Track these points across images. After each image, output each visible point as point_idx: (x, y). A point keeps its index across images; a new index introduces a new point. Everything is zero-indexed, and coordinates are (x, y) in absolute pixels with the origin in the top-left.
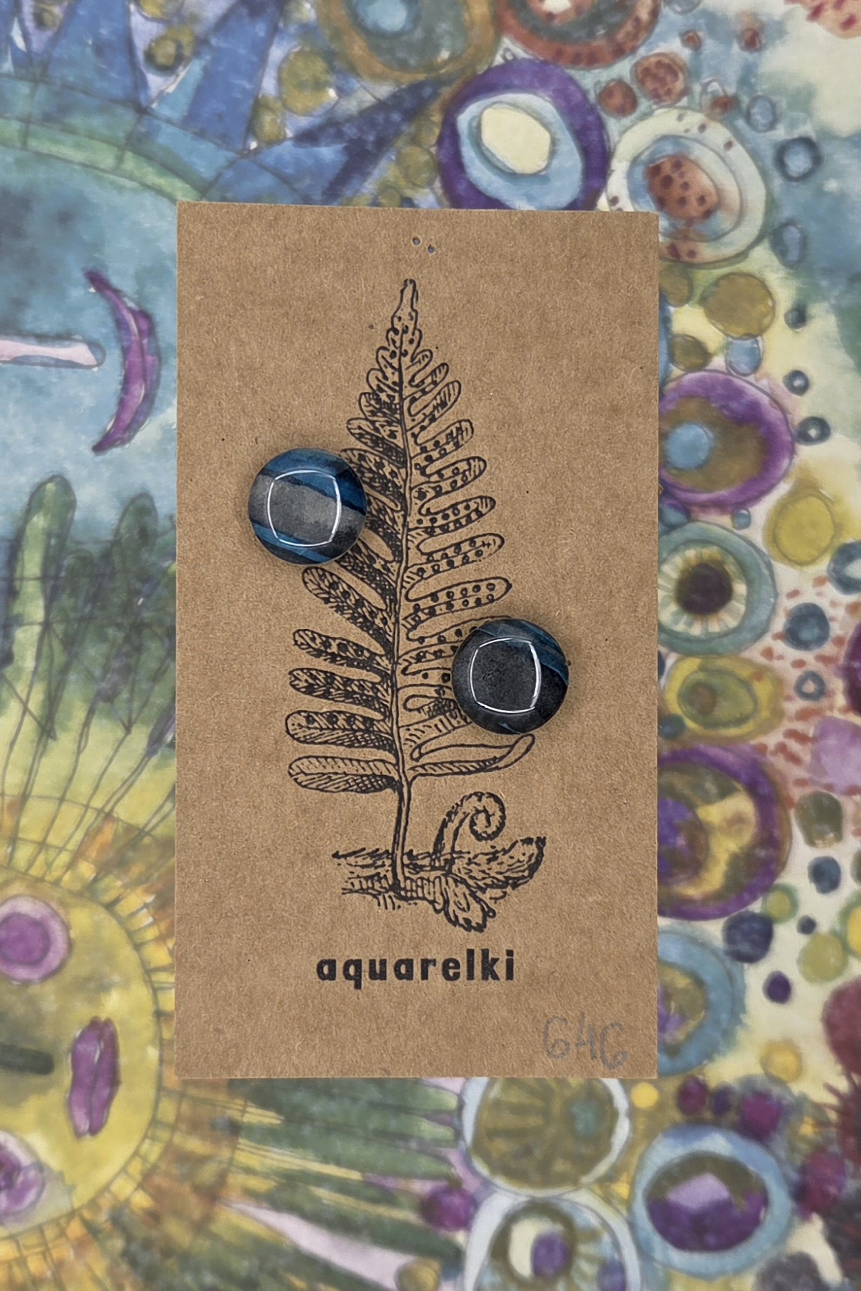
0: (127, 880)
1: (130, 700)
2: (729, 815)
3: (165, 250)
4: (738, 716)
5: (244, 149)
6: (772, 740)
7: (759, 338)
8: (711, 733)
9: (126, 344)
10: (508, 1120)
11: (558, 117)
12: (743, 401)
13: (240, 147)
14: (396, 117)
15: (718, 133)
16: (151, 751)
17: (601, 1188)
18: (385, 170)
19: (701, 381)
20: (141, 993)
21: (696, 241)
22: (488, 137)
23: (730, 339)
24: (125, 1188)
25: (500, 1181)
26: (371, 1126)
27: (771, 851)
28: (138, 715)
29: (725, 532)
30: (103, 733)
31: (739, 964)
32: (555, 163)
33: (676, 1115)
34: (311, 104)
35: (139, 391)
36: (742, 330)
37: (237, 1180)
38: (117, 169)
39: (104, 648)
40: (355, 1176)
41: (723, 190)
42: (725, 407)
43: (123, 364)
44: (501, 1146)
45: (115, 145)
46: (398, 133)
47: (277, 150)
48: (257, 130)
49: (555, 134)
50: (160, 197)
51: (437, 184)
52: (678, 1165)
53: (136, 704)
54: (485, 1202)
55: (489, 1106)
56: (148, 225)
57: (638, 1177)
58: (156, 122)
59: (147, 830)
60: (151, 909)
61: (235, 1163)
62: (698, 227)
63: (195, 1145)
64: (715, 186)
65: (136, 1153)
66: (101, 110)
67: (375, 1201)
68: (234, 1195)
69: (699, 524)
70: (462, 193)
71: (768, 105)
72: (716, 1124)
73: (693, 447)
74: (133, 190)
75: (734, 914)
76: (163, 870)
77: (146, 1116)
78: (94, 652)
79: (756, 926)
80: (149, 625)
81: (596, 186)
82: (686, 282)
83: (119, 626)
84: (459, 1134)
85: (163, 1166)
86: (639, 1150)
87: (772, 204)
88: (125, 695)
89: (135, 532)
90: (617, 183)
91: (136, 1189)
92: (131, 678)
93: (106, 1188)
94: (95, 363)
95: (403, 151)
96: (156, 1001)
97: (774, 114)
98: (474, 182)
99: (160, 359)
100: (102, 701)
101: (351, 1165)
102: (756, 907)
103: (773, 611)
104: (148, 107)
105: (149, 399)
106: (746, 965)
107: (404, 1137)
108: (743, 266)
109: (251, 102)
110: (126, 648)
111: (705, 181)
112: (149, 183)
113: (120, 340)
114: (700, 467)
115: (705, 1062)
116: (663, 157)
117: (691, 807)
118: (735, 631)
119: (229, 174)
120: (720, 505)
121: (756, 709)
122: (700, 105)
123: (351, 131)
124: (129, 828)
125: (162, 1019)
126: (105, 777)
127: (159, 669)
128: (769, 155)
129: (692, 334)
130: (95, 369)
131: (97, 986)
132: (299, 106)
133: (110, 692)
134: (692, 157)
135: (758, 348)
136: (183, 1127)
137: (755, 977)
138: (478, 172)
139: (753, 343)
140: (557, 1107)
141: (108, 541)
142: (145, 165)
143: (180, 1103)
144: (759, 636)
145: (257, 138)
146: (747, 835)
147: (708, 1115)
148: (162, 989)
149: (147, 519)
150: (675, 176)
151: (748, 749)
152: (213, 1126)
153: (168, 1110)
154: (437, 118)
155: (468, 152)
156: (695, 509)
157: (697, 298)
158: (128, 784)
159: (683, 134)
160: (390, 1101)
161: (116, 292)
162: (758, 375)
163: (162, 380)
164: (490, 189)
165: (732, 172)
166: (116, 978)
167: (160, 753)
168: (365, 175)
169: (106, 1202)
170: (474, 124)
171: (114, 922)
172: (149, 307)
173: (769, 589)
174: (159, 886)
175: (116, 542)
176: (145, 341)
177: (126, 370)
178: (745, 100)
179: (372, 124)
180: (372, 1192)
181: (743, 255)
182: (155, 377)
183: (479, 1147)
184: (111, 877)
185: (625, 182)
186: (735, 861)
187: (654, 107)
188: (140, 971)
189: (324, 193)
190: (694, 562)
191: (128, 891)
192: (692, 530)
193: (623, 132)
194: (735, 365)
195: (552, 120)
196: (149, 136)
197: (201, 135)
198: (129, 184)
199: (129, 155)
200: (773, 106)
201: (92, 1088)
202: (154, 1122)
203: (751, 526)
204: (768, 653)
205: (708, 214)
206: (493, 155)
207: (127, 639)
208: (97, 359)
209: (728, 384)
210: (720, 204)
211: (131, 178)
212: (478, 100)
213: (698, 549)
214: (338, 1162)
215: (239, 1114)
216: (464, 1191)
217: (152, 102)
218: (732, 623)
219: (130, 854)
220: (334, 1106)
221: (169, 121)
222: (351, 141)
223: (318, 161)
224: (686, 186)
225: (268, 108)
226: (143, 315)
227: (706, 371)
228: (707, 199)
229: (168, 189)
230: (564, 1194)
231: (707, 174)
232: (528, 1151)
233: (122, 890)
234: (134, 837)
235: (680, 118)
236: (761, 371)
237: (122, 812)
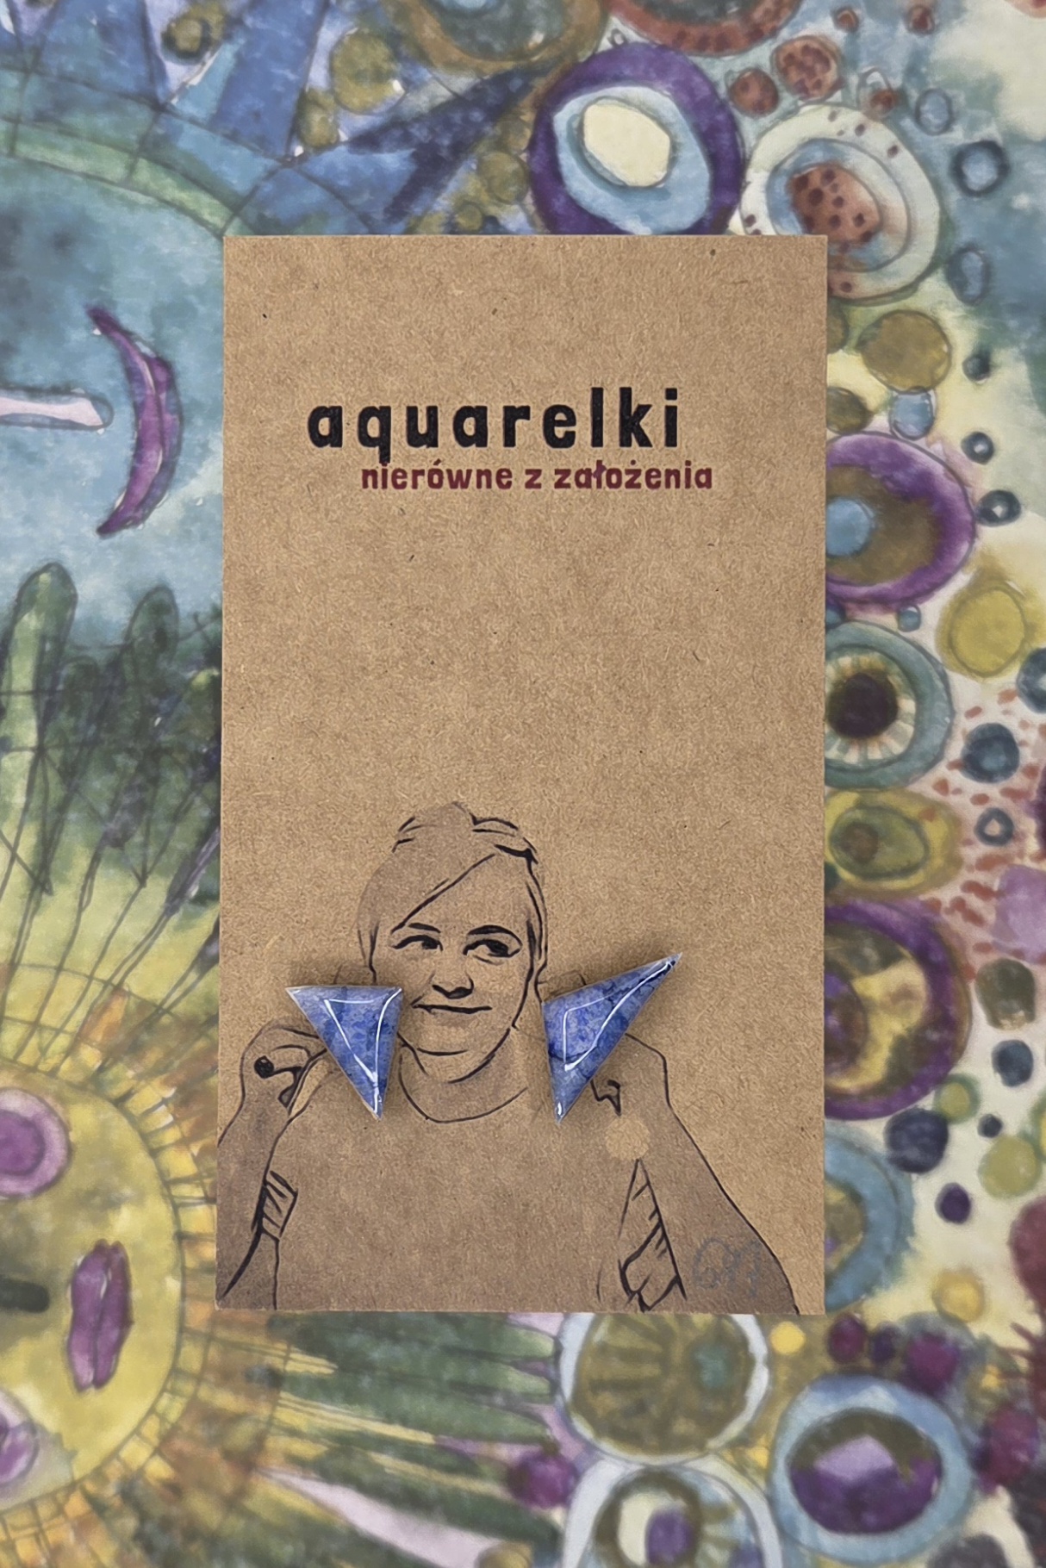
0: (140, 1069)
1: (145, 845)
2: (893, 988)
3: (188, 281)
4: (905, 864)
5: (287, 156)
6: (947, 894)
7: (931, 392)
8: (872, 885)
9: (139, 399)
10: (618, 1369)
11: (680, 116)
12: (913, 471)
13: (282, 153)
14: (477, 116)
15: (880, 136)
16: (171, 907)
17: (733, 1454)
18: (464, 181)
19: (858, 446)
20: (159, 1210)
21: (851, 271)
22: (592, 141)
23: (895, 394)
24: (138, 1454)
25: (606, 1445)
26: (446, 1376)
27: (946, 1032)
28: (155, 864)
29: (889, 635)
30: (111, 886)
31: (906, 1174)
32: (676, 172)
33: (827, 1363)
34: (370, 99)
35: (156, 458)
36: (910, 383)
37: (278, 1443)
38: (128, 182)
39: (112, 780)
40: (426, 1438)
41: (885, 207)
42: (890, 478)
43: (136, 425)
44: (608, 1402)
45: (125, 150)
46: (479, 137)
47: (328, 156)
48: (304, 132)
49: (676, 136)
50: (182, 216)
51: (529, 199)
52: (828, 1425)
53: (152, 850)
54: (589, 1472)
55: (593, 1352)
56: (166, 251)
57: (779, 1440)
58: (177, 122)
59: (166, 1006)
60: (171, 1105)
61: (276, 1422)
62: (855, 253)
63: (226, 1400)
64: (876, 202)
65: (152, 1411)
66: (107, 107)
67: (450, 1470)
68: (274, 1463)
69: (857, 625)
70: (560, 211)
71: (943, 101)
72: (877, 1375)
73: (849, 529)
74: (149, 207)
75: (899, 1112)
76: (185, 1057)
77: (165, 1363)
78: (99, 784)
79: (927, 1126)
80: (168, 751)
81: (728, 201)
82: (839, 321)
83: (131, 752)
84: (555, 1386)
85: (186, 1427)
86: (782, 1405)
87: (947, 225)
88: (138, 839)
89: (151, 634)
90: (754, 199)
91: (152, 1455)
92: (145, 817)
93: (114, 1454)
94: (101, 423)
95: (486, 158)
96: (177, 1220)
97: (950, 112)
98: (574, 197)
99: (181, 419)
100: (109, 846)
101: (421, 1426)
102: (927, 1103)
103: (949, 733)
104: (166, 103)
105: (168, 468)
106: (914, 1176)
107: (487, 1390)
108: (912, 302)
109: (295, 97)
110: (140, 780)
111: (864, 196)
112: (168, 198)
113: (131, 394)
114: (857, 554)
115: (863, 1297)
116: (811, 166)
117: (846, 978)
118: (901, 758)
119: (268, 188)
120: (882, 601)
121: (927, 856)
122: (858, 101)
123: (420, 133)
124: (143, 1004)
125: (185, 1242)
126: (113, 940)
127: (181, 805)
128: (943, 164)
129: (848, 388)
130: (101, 431)
131: (104, 1201)
132: (356, 101)
133: (119, 836)
134: (848, 166)
135: (931, 405)
136: (211, 1377)
137: (926, 1191)
138: (580, 185)
139: (923, 398)
140: (678, 1353)
141: (118, 646)
142: (163, 175)
143: (206, 1348)
144: (931, 765)
145: (303, 141)
146: (916, 1014)
147: (866, 1363)
148: (184, 1205)
149: (166, 618)
150: (826, 189)
151: (916, 905)
152: (249, 1376)
153: (192, 1357)
154: (528, 117)
155: (567, 159)
156: (850, 605)
157: (853, 342)
158: (142, 949)
159: (835, 137)
160: (471, 1346)
161: (127, 334)
162: (930, 438)
163: (184, 445)
164: (594, 205)
165: (898, 185)
166: (127, 1191)
167: (181, 910)
168: (438, 188)
169: (114, 1472)
170: (575, 124)
171: (125, 1122)
172: (168, 354)
173: (944, 705)
174: (181, 1077)
175: (127, 648)
176: (163, 396)
177: (139, 432)
178: (914, 94)
179: (448, 125)
180: (447, 1460)
181: (911, 288)
182: (175, 441)
183: (580, 1403)
184: (121, 1065)
185: (763, 197)
186: (900, 1046)
187: (800, 103)
188: (156, 1183)
189: (386, 211)
190: (849, 673)
191: (143, 1083)
192: (847, 632)
193: (760, 135)
194: (899, 425)
195: (672, 120)
196: (167, 140)
197: (233, 138)
198: (142, 199)
199: (143, 163)
200: (949, 101)
201: (97, 1329)
202: (175, 1372)
203: (922, 627)
204: (943, 786)
205: (867, 237)
206: (598, 163)
207: (140, 769)
208: (103, 419)
209: (892, 449)
210: (881, 225)
211: (146, 192)
212: (580, 94)
213: (855, 656)
214: (405, 1422)
215: (282, 1361)
216: (561, 1456)
217: (172, 96)
218: (897, 748)
219: (145, 1037)
220: (399, 1351)
221: (193, 121)
222: (421, 146)
223: (380, 172)
224: (839, 202)
225: (317, 104)
226: (161, 363)
227: (865, 433)
228: (866, 218)
229: (191, 206)
230: (684, 1462)
231: (866, 187)
232: (641, 1408)
233: (134, 1082)
234: (150, 1016)
235: (832, 117)
236: (934, 434)
237: (133, 984)
